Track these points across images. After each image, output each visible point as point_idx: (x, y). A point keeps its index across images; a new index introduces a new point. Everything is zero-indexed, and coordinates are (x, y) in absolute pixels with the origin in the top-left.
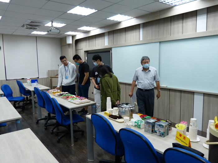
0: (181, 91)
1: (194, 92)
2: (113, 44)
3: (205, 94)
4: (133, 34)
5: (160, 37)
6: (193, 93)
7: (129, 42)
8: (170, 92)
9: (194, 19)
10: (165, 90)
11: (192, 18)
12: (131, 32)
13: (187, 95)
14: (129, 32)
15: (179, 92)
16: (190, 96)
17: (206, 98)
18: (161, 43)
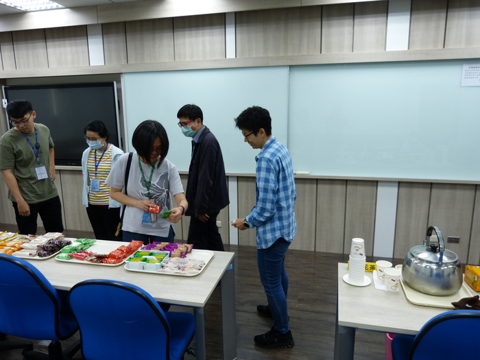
0: (347, 180)
1: (377, 182)
2: (124, 62)
3: (401, 184)
4: (200, 39)
5: (290, 54)
6: (375, 183)
7: (188, 59)
8: (319, 186)
9: (381, 19)
10: (305, 183)
11: (378, 17)
12: (194, 32)
13: (360, 188)
14: (187, 33)
15: (342, 184)
16: (367, 190)
17: (403, 190)
18: (292, 69)
